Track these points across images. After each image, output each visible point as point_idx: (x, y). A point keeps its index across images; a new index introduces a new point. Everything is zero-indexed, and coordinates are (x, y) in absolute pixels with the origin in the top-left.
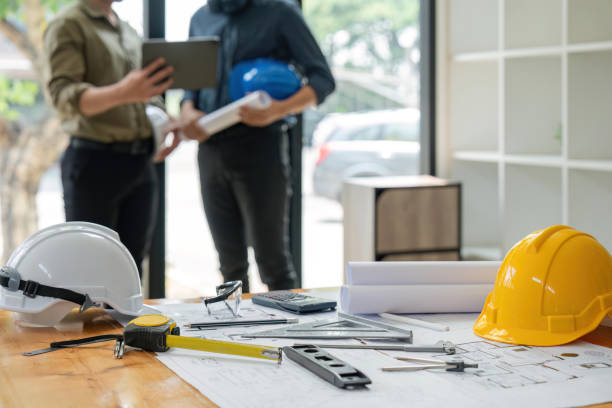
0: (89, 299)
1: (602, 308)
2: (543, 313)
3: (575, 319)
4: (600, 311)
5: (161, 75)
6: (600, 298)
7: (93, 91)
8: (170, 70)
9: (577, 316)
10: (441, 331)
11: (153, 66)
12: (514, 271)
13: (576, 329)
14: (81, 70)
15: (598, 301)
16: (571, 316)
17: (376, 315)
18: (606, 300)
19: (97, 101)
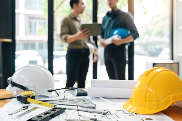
0: (27, 88)
1: (171, 101)
2: (145, 101)
3: (158, 104)
4: (170, 101)
5: (86, 32)
6: (171, 96)
7: (70, 37)
8: (89, 31)
9: (159, 103)
10: (112, 105)
11: (84, 30)
12: (140, 82)
13: (158, 108)
14: (68, 31)
15: (170, 97)
16: (157, 103)
17: (99, 98)
18: (173, 97)
19: (71, 39)
